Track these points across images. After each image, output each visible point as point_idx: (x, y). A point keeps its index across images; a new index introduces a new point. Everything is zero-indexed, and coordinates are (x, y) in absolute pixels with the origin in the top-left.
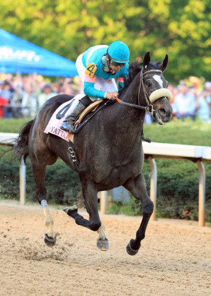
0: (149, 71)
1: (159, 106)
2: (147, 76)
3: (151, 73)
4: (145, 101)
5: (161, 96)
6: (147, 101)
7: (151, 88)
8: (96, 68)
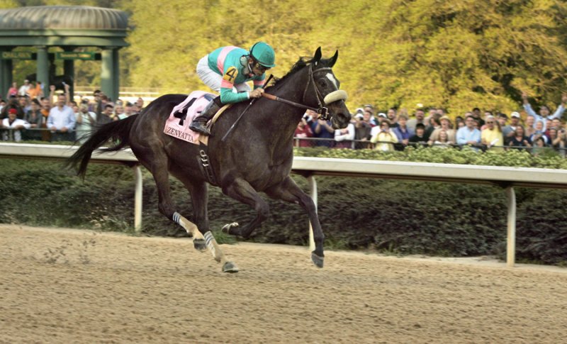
0: (320, 69)
1: (337, 110)
2: (319, 74)
3: (324, 71)
4: (317, 103)
5: (339, 98)
6: (320, 103)
7: (326, 88)
8: (237, 72)
